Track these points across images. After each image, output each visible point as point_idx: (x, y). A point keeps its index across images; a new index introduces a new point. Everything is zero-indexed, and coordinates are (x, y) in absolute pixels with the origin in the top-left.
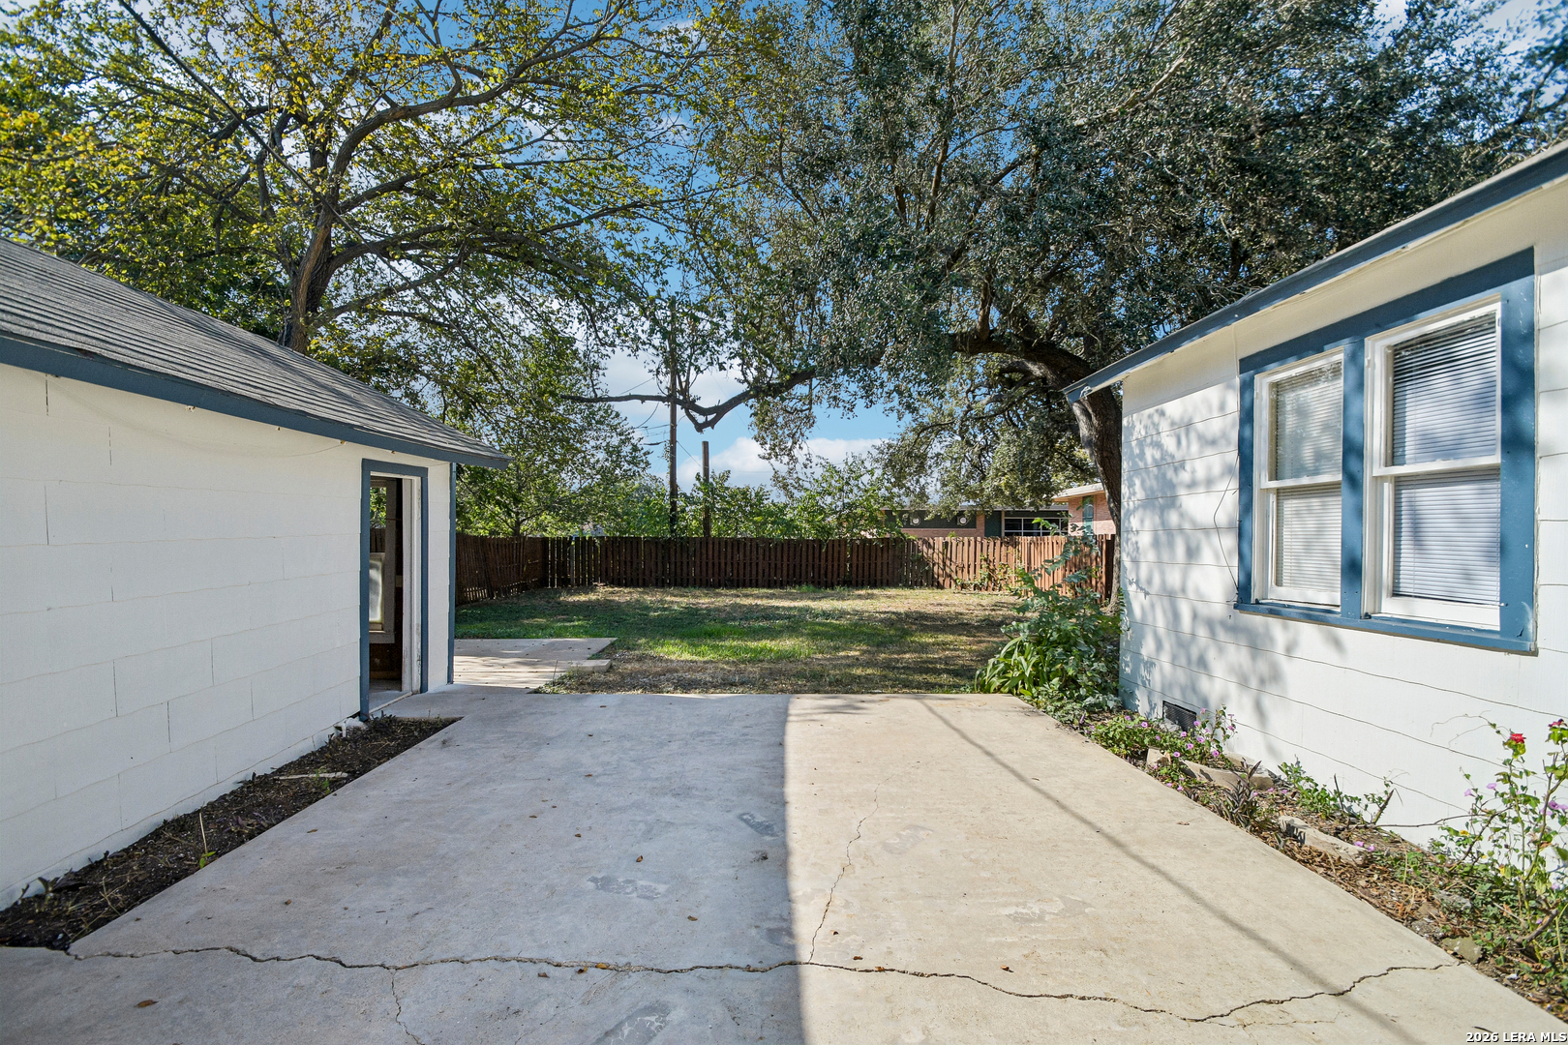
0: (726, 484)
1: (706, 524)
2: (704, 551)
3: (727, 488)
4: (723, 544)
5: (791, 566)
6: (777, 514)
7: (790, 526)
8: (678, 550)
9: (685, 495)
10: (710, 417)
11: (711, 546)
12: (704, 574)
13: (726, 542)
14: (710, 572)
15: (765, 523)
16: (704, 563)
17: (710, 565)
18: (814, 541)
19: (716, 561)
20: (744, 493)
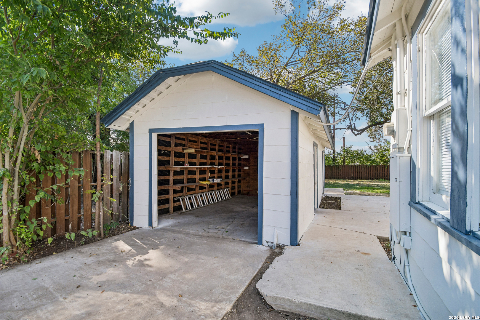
0: (351, 149)
1: (344, 161)
2: (344, 169)
3: (351, 150)
4: (350, 167)
5: (374, 174)
6: (368, 158)
7: (373, 161)
8: (336, 169)
9: (338, 153)
10: (359, 132)
11: (346, 167)
12: (344, 175)
13: (351, 166)
14: (346, 175)
15: (364, 160)
16: (344, 172)
17: (346, 173)
18: (382, 165)
19: (348, 172)
20: (357, 152)
